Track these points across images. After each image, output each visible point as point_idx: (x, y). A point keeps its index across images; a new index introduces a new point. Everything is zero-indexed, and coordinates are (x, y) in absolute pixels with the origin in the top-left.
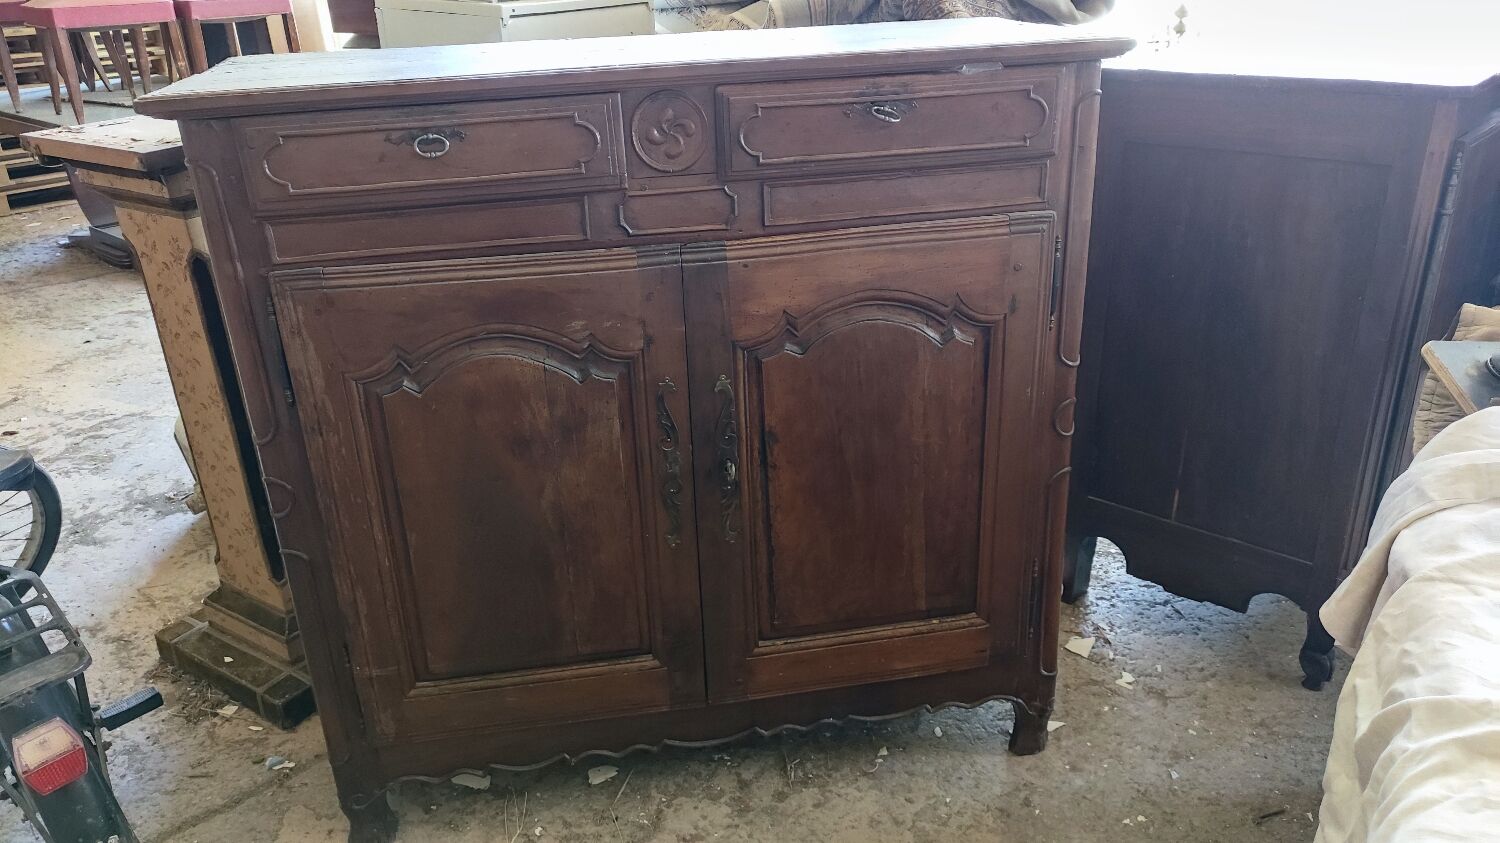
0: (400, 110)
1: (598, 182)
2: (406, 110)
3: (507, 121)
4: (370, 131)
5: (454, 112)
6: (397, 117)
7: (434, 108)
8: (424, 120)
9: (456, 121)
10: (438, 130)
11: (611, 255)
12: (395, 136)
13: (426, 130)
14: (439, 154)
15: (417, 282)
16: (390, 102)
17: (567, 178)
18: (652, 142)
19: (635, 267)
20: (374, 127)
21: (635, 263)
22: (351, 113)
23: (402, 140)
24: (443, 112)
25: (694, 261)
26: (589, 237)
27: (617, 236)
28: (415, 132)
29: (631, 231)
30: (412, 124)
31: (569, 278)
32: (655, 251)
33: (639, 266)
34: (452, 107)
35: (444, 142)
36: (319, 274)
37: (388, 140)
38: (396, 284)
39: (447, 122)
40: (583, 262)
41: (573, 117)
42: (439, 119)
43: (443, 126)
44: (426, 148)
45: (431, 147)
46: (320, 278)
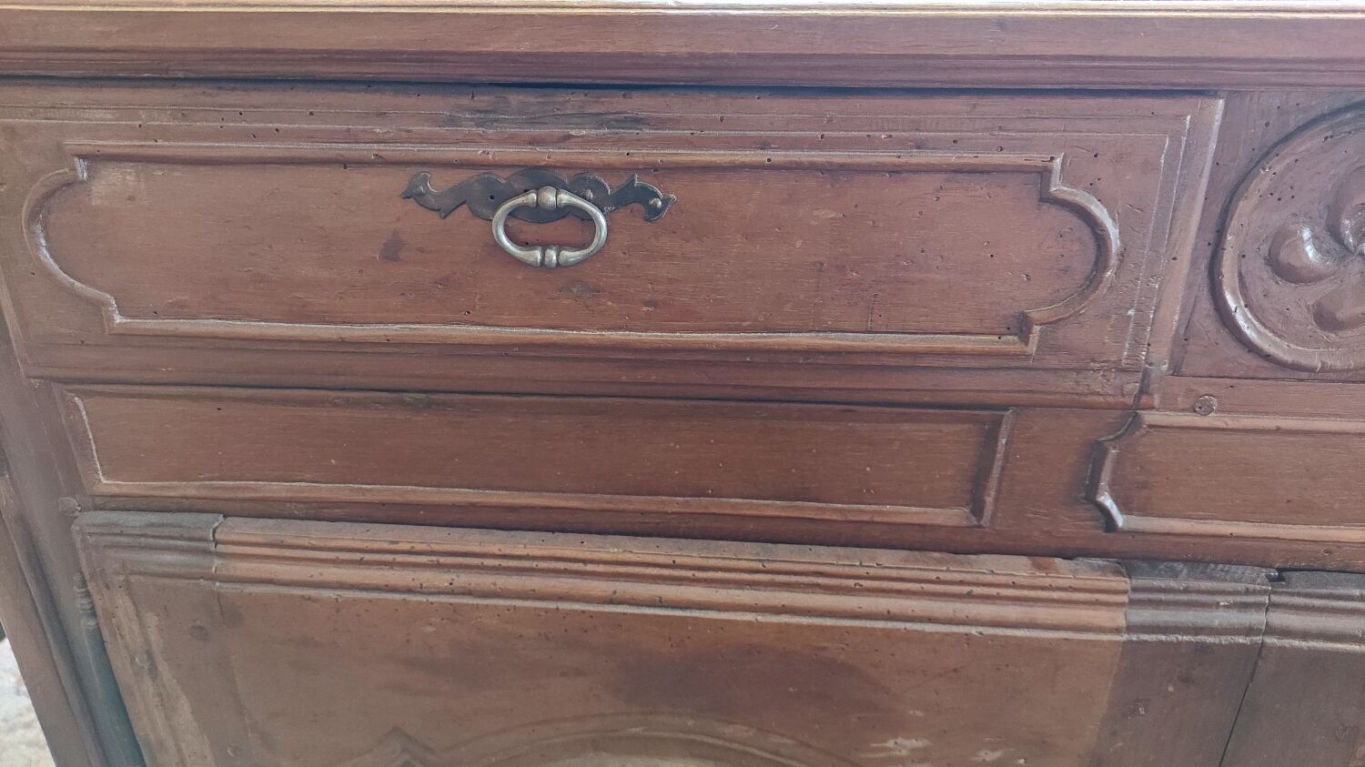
0: (464, 101)
1: (1067, 384)
2: (483, 100)
3: (813, 168)
4: (360, 163)
5: (637, 122)
6: (452, 121)
7: (574, 100)
8: (534, 142)
9: (642, 155)
10: (580, 179)
11: (1050, 588)
12: (438, 183)
13: (538, 176)
14: (570, 255)
15: (469, 593)
16: (426, 71)
17: (973, 363)
18: (1287, 272)
19: (1117, 631)
20: (368, 150)
21: (1119, 618)
22: (301, 97)
23: (459, 199)
24: (600, 120)
25: (1305, 635)
26: (985, 521)
27: (1072, 525)
28: (502, 176)
29: (1120, 520)
30: (496, 153)
31: (908, 637)
32: (1186, 591)
33: (1131, 629)
34: (639, 104)
35: (588, 219)
36: (205, 540)
37: (410, 195)
38: (410, 591)
39: (610, 155)
40: (959, 597)
41: (1044, 173)
42: (586, 142)
43: (597, 169)
44: (530, 231)
45: (548, 230)
46: (206, 552)
